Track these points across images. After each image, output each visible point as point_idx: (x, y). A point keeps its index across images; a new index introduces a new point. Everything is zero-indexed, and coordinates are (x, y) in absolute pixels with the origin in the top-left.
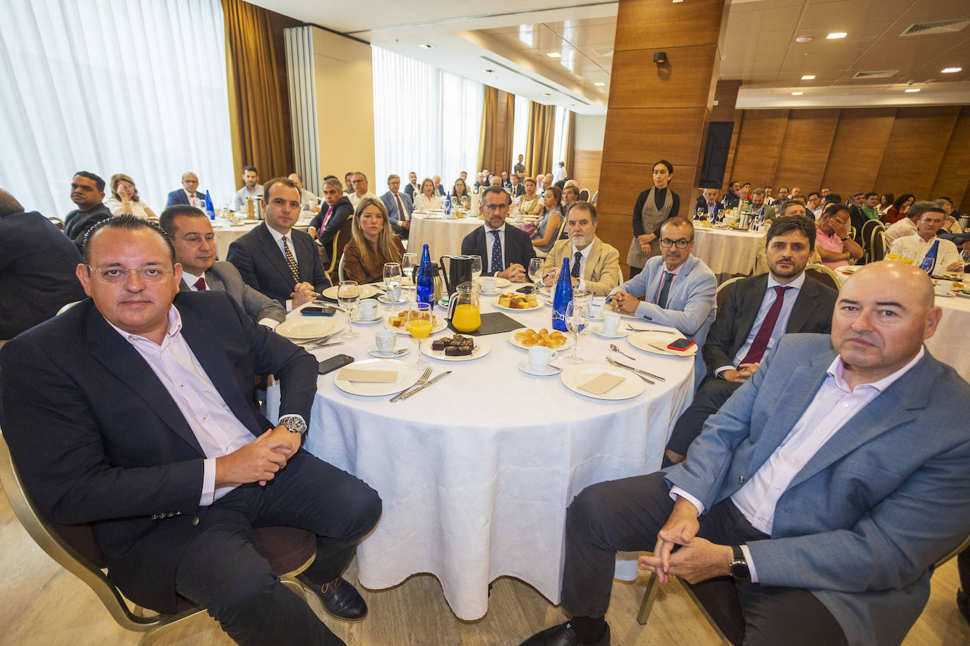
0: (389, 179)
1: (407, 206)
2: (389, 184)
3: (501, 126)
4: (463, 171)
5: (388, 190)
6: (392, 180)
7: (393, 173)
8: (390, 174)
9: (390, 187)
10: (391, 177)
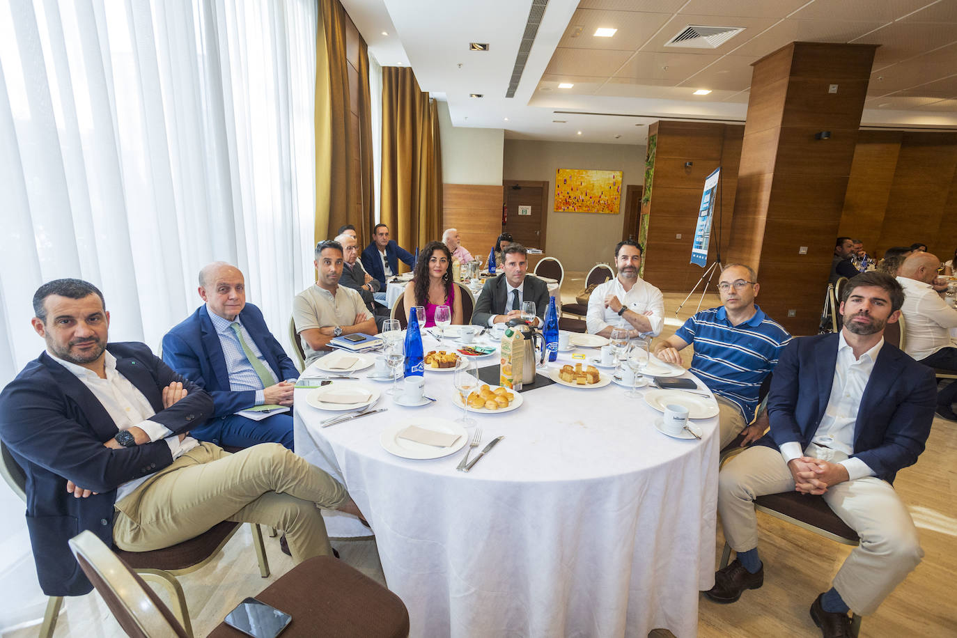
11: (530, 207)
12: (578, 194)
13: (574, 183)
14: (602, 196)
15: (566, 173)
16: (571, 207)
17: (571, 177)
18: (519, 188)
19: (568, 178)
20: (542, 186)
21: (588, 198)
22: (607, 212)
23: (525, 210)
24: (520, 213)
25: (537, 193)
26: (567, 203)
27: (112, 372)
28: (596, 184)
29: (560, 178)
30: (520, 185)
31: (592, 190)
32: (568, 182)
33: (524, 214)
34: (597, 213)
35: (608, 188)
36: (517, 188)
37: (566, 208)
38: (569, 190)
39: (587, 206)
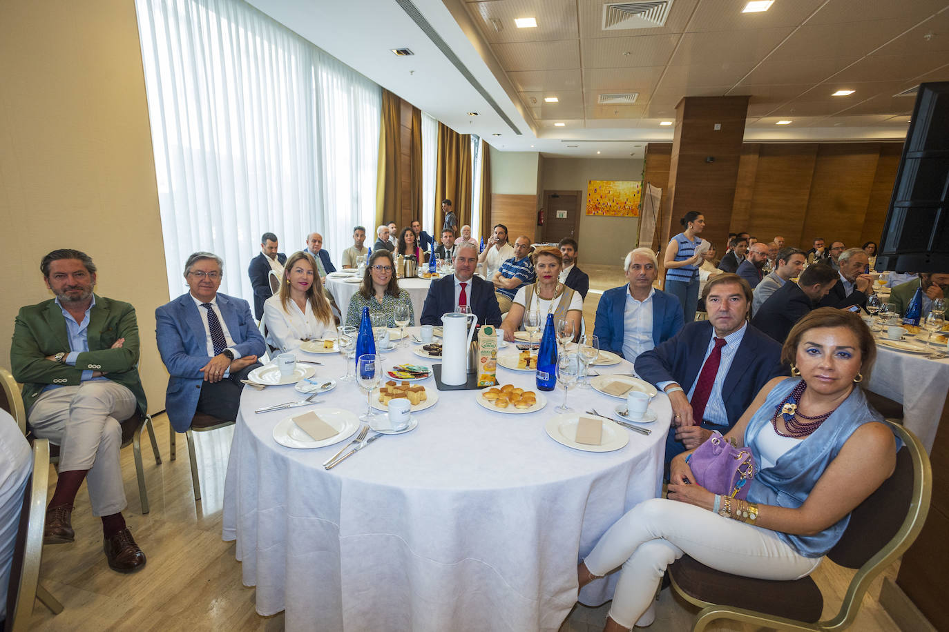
0: (190, 263)
1: (238, 329)
2: (187, 275)
3: (405, 159)
4: (356, 226)
5: (186, 290)
6: (199, 266)
7: (204, 249)
8: (195, 251)
9: (190, 283)
10: (195, 259)
11: (566, 212)
12: (606, 200)
13: (603, 191)
14: (627, 203)
15: (597, 184)
16: (600, 212)
17: (600, 187)
18: (558, 196)
19: (598, 188)
20: (576, 194)
21: (615, 204)
22: (631, 215)
23: (562, 214)
24: (558, 216)
25: (573, 200)
26: (597, 208)
27: (276, 260)
28: (622, 192)
29: (592, 188)
30: (558, 194)
31: (619, 197)
32: (598, 191)
33: (561, 217)
34: (623, 216)
35: (632, 196)
36: (555, 196)
37: (596, 212)
38: (599, 199)
39: (614, 211)
